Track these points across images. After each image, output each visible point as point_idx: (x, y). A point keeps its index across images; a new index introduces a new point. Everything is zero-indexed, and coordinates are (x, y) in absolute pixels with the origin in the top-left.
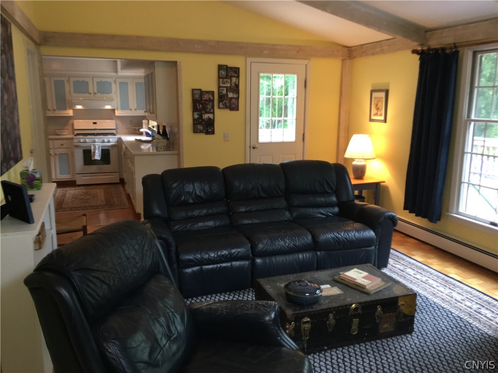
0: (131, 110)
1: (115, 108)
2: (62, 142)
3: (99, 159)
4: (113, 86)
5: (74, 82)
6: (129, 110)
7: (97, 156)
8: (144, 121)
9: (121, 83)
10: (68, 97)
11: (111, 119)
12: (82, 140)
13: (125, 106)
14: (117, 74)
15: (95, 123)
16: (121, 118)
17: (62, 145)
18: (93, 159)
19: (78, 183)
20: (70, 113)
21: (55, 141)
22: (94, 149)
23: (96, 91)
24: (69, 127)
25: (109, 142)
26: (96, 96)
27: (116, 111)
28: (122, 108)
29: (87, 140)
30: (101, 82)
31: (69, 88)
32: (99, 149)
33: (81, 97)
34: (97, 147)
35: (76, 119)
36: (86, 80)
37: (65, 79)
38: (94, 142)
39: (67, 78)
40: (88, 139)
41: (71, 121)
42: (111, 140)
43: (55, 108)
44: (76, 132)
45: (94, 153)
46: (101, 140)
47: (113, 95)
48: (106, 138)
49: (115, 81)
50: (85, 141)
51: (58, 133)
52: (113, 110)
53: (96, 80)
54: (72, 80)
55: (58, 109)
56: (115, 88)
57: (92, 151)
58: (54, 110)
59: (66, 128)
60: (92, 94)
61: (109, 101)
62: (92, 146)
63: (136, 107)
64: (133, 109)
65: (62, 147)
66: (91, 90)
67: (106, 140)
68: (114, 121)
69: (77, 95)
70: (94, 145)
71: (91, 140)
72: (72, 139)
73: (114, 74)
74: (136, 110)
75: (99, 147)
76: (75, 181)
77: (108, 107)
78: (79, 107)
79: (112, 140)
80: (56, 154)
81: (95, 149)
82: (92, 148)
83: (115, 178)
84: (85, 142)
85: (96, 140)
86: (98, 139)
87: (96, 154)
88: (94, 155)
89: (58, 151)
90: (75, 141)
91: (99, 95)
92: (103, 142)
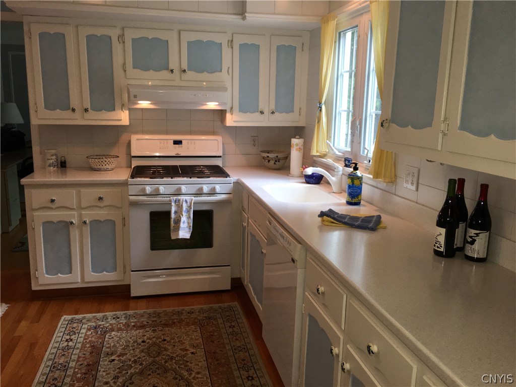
0: (262, 113)
1: (228, 108)
2: (100, 192)
3: (188, 236)
4: (226, 52)
5: (134, 41)
6: (258, 114)
7: (184, 232)
8: (295, 141)
9: (243, 47)
10: (119, 78)
11: (213, 133)
12: (148, 189)
13: (248, 104)
14: (244, 18)
15: (178, 142)
16: (235, 131)
17: (100, 199)
18: (173, 237)
19: (134, 293)
20: (123, 117)
21: (84, 190)
22: (176, 212)
23: (185, 66)
24: (120, 151)
25: (213, 193)
26: (184, 76)
27: (228, 115)
28: (243, 110)
29: (162, 189)
30: (199, 42)
31: (122, 55)
32: (188, 211)
33: (150, 78)
34: (185, 206)
35: (136, 133)
36: (163, 36)
37: (114, 33)
38: (178, 193)
39: (118, 32)
40: (165, 186)
41: (124, 138)
42: (218, 188)
43: (87, 105)
44: (135, 163)
45: (178, 221)
46: (194, 189)
47: (224, 76)
48: (207, 184)
49: (231, 42)
50: (158, 189)
51: (94, 166)
52: (221, 114)
53: (187, 37)
54: (130, 35)
55: (94, 109)
56: (230, 58)
57: (173, 216)
58: (86, 110)
59: (114, 152)
60: (176, 72)
61: (216, 89)
62: (173, 204)
63: (273, 107)
64: (266, 112)
65: (101, 205)
66: (173, 64)
67: (206, 189)
68: (219, 138)
69: (139, 73)
70: (177, 202)
71: (172, 189)
72: (125, 184)
73: (235, 19)
74: (273, 113)
75: (190, 207)
76: (128, 287)
77: (212, 105)
78: (144, 104)
79: (220, 188)
80: (85, 222)
81: (179, 213)
82: (173, 209)
83: (220, 280)
84: (156, 193)
85: (184, 189)
86: (187, 185)
87: (182, 225)
88: (177, 228)
89: (89, 215)
90: (132, 190)
91: (190, 75)
92: (199, 193)
